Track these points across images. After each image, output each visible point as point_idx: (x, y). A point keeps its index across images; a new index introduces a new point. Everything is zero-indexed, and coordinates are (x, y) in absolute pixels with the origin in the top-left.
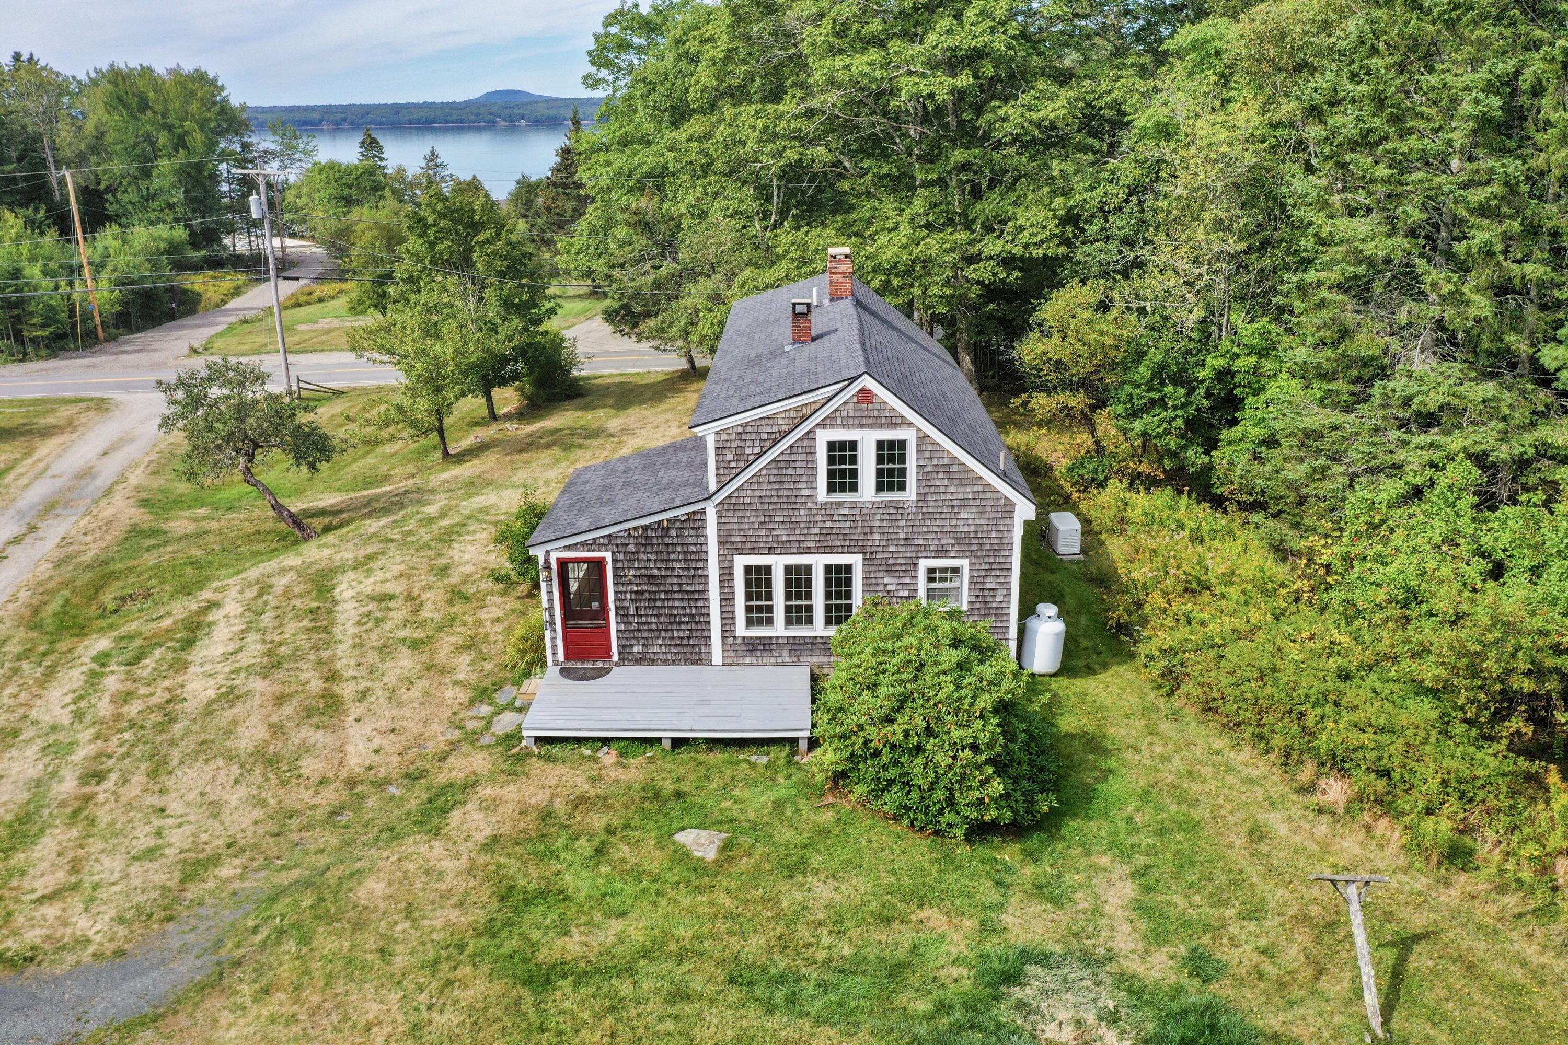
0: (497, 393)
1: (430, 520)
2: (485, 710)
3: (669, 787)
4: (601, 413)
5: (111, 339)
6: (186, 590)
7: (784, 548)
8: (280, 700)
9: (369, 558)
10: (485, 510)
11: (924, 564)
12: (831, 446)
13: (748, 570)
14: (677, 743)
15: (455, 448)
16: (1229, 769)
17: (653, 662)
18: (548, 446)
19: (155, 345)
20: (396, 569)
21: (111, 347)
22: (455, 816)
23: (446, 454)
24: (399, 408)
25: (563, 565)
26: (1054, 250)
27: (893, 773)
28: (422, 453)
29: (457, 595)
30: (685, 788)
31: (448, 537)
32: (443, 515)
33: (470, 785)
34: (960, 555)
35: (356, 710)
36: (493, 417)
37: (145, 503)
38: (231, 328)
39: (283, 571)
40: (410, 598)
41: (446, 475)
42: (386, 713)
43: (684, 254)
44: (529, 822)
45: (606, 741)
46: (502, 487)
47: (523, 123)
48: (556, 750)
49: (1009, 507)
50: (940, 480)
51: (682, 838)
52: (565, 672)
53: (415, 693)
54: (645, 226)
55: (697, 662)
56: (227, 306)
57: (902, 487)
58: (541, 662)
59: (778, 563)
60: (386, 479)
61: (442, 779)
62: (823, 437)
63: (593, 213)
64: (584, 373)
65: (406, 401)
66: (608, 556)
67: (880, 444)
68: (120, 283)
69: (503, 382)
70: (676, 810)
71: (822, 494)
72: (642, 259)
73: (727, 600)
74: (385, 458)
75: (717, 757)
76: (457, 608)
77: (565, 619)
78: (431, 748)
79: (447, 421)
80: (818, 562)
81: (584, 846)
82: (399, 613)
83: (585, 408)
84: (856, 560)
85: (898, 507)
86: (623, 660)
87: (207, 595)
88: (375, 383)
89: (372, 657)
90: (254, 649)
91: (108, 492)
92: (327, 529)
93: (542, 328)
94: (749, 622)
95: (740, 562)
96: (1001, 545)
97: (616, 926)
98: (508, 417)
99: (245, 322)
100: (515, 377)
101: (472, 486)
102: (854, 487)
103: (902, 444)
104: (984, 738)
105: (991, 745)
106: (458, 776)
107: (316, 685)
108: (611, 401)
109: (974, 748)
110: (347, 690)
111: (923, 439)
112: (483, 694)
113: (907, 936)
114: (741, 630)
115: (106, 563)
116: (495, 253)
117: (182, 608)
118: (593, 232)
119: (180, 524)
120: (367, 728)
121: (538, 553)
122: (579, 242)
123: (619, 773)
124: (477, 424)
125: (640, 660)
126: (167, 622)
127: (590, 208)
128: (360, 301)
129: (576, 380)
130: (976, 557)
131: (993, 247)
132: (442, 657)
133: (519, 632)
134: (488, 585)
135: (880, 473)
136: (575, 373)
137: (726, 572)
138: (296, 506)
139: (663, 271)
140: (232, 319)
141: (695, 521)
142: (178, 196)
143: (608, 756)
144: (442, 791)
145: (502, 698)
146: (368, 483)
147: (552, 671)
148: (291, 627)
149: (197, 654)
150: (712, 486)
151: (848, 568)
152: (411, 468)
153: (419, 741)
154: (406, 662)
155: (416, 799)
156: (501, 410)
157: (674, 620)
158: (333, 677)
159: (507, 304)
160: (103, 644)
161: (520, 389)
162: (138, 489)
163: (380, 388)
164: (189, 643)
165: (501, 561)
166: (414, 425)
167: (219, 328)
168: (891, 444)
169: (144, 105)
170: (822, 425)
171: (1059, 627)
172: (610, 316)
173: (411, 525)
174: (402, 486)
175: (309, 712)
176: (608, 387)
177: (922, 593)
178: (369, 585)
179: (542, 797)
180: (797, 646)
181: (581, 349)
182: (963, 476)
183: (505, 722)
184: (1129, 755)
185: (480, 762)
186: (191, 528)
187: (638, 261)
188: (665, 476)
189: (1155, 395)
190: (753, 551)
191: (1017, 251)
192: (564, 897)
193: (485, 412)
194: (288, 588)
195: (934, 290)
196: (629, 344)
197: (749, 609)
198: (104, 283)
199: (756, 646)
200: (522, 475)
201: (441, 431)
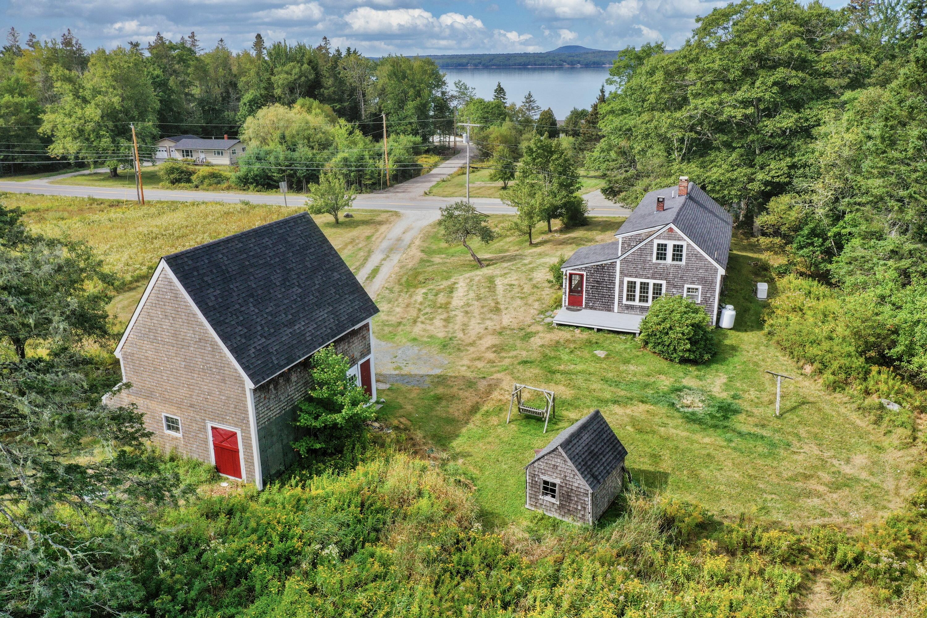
0: (553, 221)
1: (526, 265)
2: (542, 316)
3: (594, 341)
4: (594, 233)
5: (391, 186)
6: (447, 278)
7: (641, 276)
8: (483, 307)
9: (505, 274)
10: (545, 263)
11: (686, 286)
12: (659, 245)
13: (628, 282)
14: (599, 330)
15: (534, 241)
16: (777, 360)
17: (595, 309)
18: (571, 244)
19: (409, 190)
20: (515, 278)
21: (391, 189)
22: (532, 339)
23: (531, 243)
24: (516, 224)
25: (571, 275)
26: (783, 179)
27: (659, 341)
28: (522, 242)
29: (535, 286)
30: (600, 341)
31: (532, 270)
32: (530, 263)
33: (537, 333)
34: (699, 284)
35: (504, 312)
36: (550, 231)
37: (423, 251)
38: (438, 183)
39: (477, 275)
40: (520, 286)
41: (531, 251)
42: (514, 314)
43: (639, 167)
44: (553, 343)
45: (577, 327)
46: (552, 256)
47: (579, 66)
48: (562, 328)
49: (716, 270)
50: (694, 259)
51: (596, 352)
52: (568, 309)
53: (522, 309)
54: (623, 153)
55: (609, 311)
56: (432, 172)
57: (681, 260)
58: (561, 306)
59: (638, 281)
60: (507, 251)
61: (529, 330)
62: (656, 242)
63: (602, 144)
64: (590, 215)
65: (519, 221)
66: (585, 273)
67: (674, 246)
68: (396, 162)
69: (556, 217)
70: (595, 346)
71: (654, 260)
72: (620, 167)
73: (621, 291)
74: (507, 243)
75: (611, 335)
76: (535, 290)
77: (570, 292)
78: (526, 323)
79: (533, 230)
80: (651, 282)
81: (567, 350)
82: (516, 290)
83: (588, 230)
84: (664, 283)
85: (679, 267)
86: (586, 307)
87: (453, 280)
88: (501, 213)
89: (508, 300)
90: (472, 295)
91: (409, 246)
92: (488, 265)
93: (574, 195)
94: (627, 299)
95: (626, 279)
96: (713, 282)
97: (573, 366)
98: (556, 231)
99: (443, 181)
100: (561, 215)
101: (540, 255)
102: (665, 259)
103: (682, 246)
104: (686, 331)
105: (688, 333)
106: (534, 331)
107: (493, 304)
108: (599, 228)
109: (683, 334)
110: (502, 307)
111: (688, 245)
112: (542, 313)
113: (653, 380)
114: (625, 302)
115: (415, 269)
116: (559, 164)
117: (445, 284)
118: (603, 151)
119: (437, 259)
120: (508, 316)
121: (564, 270)
122: (596, 154)
123: (580, 336)
124: (543, 233)
125: (592, 308)
126: (442, 287)
127: (602, 140)
128: (495, 176)
129: (586, 218)
130: (704, 285)
131: (760, 176)
132: (530, 302)
133: (555, 296)
134: (547, 284)
135: (674, 255)
136: (586, 215)
137: (622, 282)
138: (480, 256)
139: (629, 174)
140: (438, 179)
141: (613, 265)
142: (414, 120)
143: (577, 331)
144: (529, 333)
145: (547, 314)
146: (501, 252)
147: (564, 308)
148: (482, 291)
149: (455, 294)
150: (620, 254)
151: (661, 285)
152: (516, 248)
153: (523, 321)
154: (519, 302)
155: (522, 333)
156: (553, 229)
157: (603, 296)
158: (497, 303)
159: (561, 185)
160: (424, 290)
161: (562, 220)
162: (419, 246)
163: (503, 215)
164: (451, 292)
165: (550, 277)
166: (520, 231)
167: (434, 183)
168: (678, 246)
169: (404, 77)
170: (656, 238)
171: (734, 313)
172: (604, 191)
173: (519, 265)
174: (515, 253)
175: (491, 311)
176: (600, 222)
177: (685, 296)
178: (506, 281)
179: (557, 338)
180: (643, 309)
181: (589, 204)
182: (701, 258)
183: (548, 320)
184: (744, 353)
185: (540, 328)
186: (441, 261)
187: (618, 169)
188: (606, 251)
189: (809, 241)
190: (630, 276)
191: (769, 179)
192: (560, 359)
193: (547, 229)
194: (479, 280)
195: (733, 192)
196: (610, 203)
197: (628, 295)
198: (391, 162)
199: (628, 307)
200: (559, 253)
201: (530, 234)
